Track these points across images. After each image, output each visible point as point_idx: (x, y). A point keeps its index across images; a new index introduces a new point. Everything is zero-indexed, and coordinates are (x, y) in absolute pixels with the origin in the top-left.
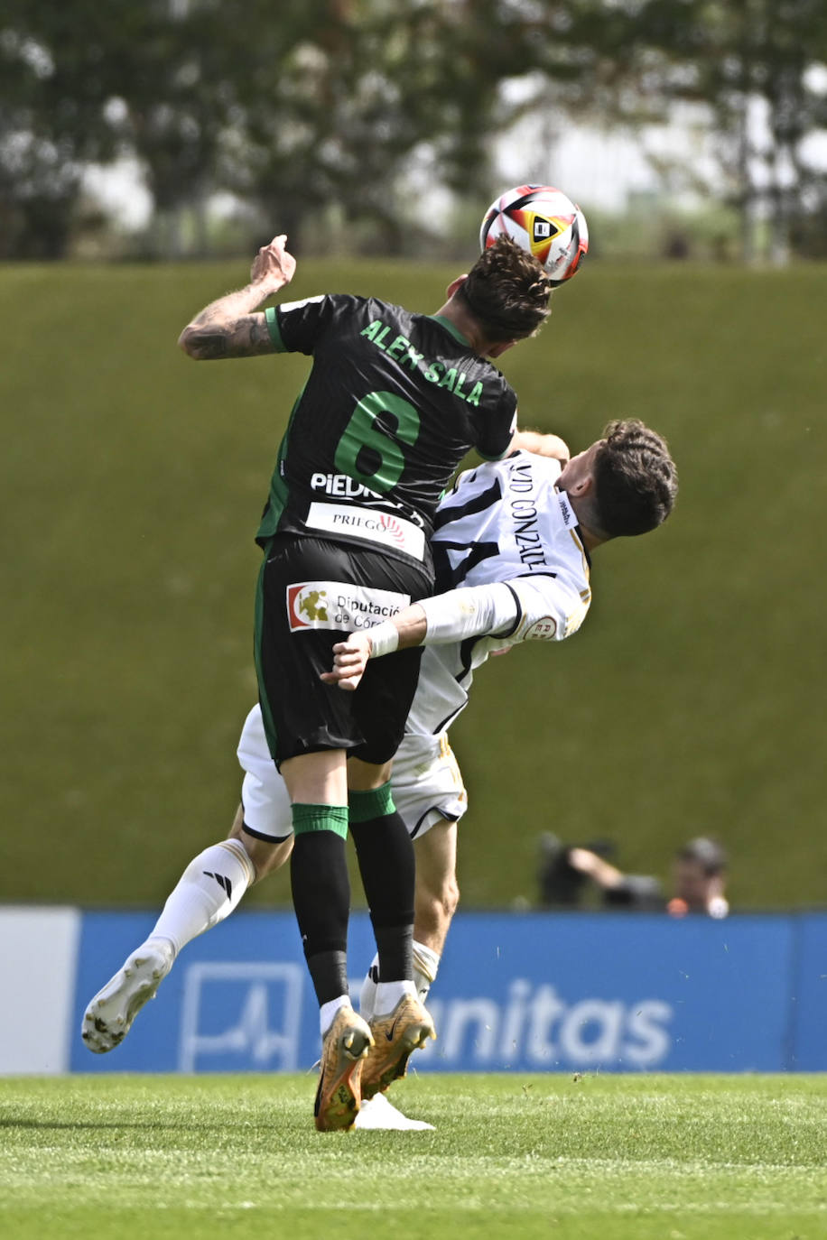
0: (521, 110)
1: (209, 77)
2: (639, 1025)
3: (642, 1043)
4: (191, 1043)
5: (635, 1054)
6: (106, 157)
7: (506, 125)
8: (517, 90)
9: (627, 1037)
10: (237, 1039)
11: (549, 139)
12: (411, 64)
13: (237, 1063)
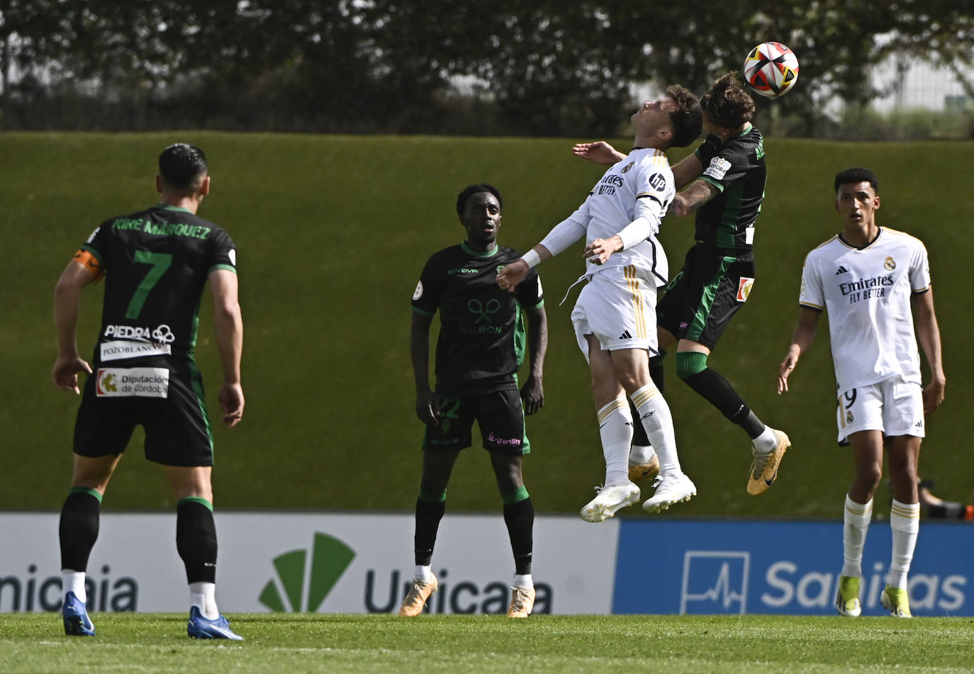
0: (886, 50)
1: (702, 30)
2: (947, 589)
3: (951, 599)
4: (685, 597)
5: (944, 605)
6: (641, 78)
7: (877, 60)
8: (882, 39)
9: (941, 595)
10: (713, 595)
11: (901, 69)
12: (820, 22)
13: (713, 608)
